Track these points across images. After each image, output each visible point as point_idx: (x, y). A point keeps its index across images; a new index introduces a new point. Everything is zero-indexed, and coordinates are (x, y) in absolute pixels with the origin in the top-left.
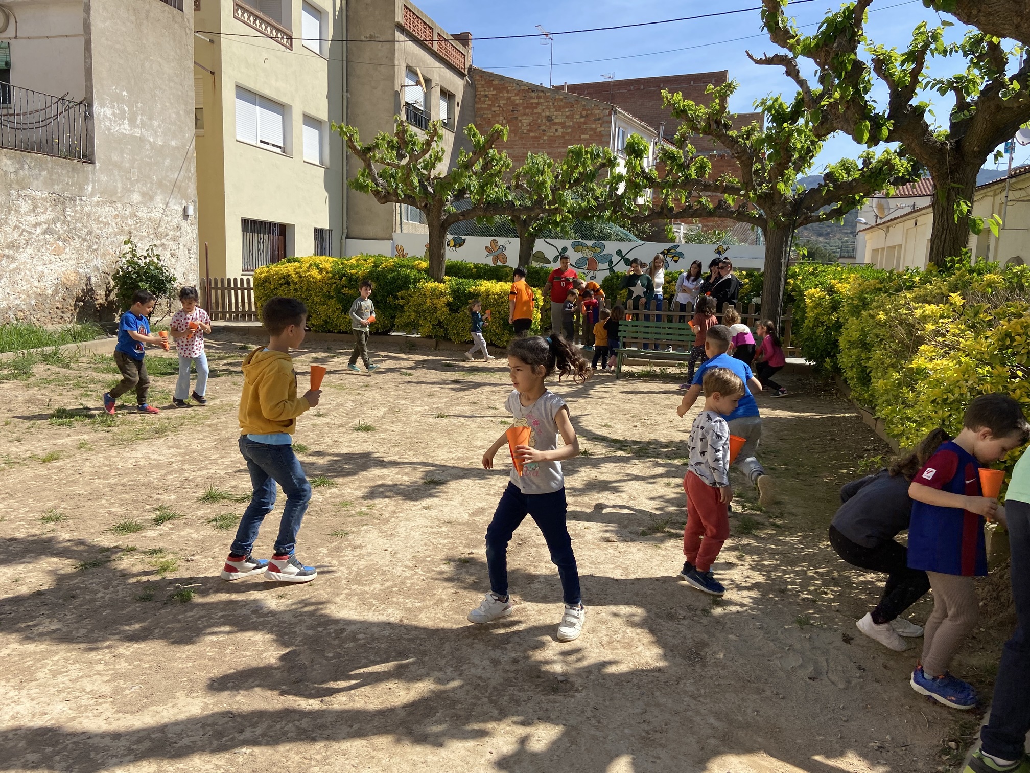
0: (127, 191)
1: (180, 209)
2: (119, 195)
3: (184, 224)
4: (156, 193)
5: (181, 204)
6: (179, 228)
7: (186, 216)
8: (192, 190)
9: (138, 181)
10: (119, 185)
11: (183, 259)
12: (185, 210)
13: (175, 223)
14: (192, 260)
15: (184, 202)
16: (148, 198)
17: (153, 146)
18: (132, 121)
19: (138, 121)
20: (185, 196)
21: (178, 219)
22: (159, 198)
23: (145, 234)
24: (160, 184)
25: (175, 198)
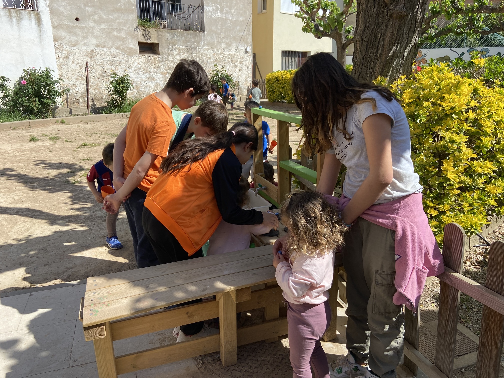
0: (219, 43)
1: (244, 49)
2: (216, 45)
3: (246, 56)
4: (232, 43)
5: (244, 47)
6: (243, 57)
7: (247, 52)
8: (250, 40)
9: (224, 38)
10: (216, 41)
11: (244, 72)
12: (246, 49)
13: (241, 55)
14: (249, 72)
15: (246, 45)
16: (229, 45)
17: (231, 21)
18: (222, 12)
19: (225, 11)
20: (247, 43)
21: (243, 54)
22: (234, 45)
23: (227, 61)
24: (235, 38)
25: (242, 44)
